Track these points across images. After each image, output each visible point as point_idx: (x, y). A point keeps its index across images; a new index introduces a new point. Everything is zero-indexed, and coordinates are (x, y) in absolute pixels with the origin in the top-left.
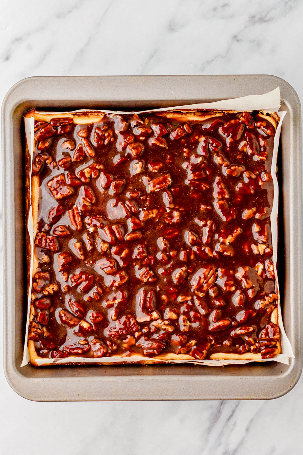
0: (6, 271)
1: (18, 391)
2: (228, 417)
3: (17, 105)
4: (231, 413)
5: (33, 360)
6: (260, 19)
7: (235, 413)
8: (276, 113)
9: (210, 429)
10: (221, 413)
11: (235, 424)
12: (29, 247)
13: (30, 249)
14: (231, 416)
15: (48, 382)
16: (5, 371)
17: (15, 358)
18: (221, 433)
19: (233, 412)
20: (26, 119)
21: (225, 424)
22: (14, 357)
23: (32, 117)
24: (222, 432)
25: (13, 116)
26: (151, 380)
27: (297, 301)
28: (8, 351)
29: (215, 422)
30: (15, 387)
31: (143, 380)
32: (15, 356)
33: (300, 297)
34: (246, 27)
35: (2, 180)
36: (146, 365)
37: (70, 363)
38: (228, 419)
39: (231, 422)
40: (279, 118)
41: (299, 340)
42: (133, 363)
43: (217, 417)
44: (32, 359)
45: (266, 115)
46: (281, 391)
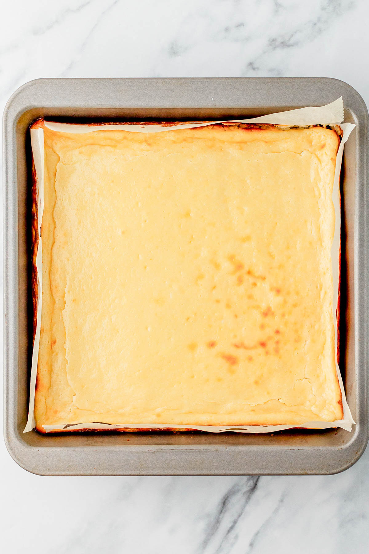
0: (7, 316)
1: (21, 462)
2: (228, 529)
3: (22, 113)
4: (232, 524)
5: (40, 426)
6: (282, 43)
7: (237, 525)
8: (338, 125)
9: (205, 543)
10: (220, 524)
11: (236, 537)
12: (36, 287)
13: (37, 289)
14: (232, 528)
15: (58, 452)
16: (6, 439)
17: (18, 423)
18: (219, 548)
19: (235, 522)
20: (32, 131)
21: (225, 537)
22: (16, 422)
23: (39, 128)
24: (221, 546)
25: (17, 127)
26: (184, 450)
27: (363, 354)
28: (9, 414)
29: (213, 534)
30: (17, 459)
31: (174, 450)
32: (18, 420)
33: (366, 350)
34: (264, 53)
35: (3, 205)
36: (177, 432)
37: (84, 429)
38: (229, 531)
39: (232, 535)
40: (342, 131)
41: (365, 402)
42: (162, 430)
43: (214, 528)
44: (38, 423)
45: (326, 128)
46: (343, 465)
